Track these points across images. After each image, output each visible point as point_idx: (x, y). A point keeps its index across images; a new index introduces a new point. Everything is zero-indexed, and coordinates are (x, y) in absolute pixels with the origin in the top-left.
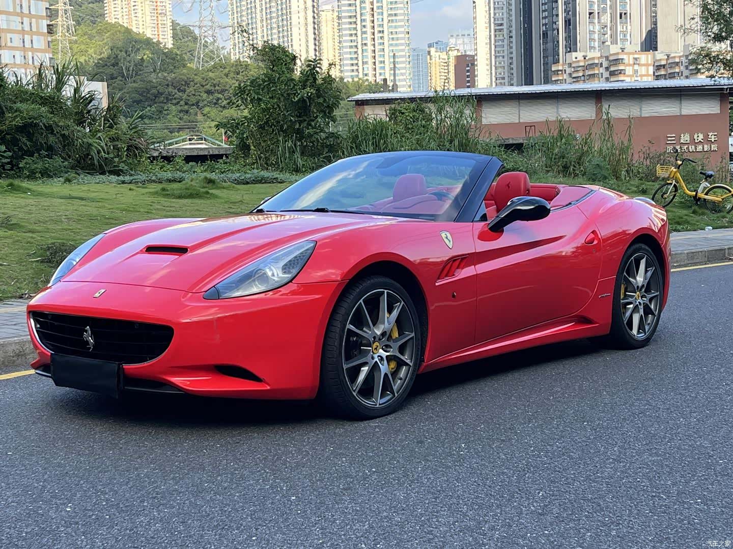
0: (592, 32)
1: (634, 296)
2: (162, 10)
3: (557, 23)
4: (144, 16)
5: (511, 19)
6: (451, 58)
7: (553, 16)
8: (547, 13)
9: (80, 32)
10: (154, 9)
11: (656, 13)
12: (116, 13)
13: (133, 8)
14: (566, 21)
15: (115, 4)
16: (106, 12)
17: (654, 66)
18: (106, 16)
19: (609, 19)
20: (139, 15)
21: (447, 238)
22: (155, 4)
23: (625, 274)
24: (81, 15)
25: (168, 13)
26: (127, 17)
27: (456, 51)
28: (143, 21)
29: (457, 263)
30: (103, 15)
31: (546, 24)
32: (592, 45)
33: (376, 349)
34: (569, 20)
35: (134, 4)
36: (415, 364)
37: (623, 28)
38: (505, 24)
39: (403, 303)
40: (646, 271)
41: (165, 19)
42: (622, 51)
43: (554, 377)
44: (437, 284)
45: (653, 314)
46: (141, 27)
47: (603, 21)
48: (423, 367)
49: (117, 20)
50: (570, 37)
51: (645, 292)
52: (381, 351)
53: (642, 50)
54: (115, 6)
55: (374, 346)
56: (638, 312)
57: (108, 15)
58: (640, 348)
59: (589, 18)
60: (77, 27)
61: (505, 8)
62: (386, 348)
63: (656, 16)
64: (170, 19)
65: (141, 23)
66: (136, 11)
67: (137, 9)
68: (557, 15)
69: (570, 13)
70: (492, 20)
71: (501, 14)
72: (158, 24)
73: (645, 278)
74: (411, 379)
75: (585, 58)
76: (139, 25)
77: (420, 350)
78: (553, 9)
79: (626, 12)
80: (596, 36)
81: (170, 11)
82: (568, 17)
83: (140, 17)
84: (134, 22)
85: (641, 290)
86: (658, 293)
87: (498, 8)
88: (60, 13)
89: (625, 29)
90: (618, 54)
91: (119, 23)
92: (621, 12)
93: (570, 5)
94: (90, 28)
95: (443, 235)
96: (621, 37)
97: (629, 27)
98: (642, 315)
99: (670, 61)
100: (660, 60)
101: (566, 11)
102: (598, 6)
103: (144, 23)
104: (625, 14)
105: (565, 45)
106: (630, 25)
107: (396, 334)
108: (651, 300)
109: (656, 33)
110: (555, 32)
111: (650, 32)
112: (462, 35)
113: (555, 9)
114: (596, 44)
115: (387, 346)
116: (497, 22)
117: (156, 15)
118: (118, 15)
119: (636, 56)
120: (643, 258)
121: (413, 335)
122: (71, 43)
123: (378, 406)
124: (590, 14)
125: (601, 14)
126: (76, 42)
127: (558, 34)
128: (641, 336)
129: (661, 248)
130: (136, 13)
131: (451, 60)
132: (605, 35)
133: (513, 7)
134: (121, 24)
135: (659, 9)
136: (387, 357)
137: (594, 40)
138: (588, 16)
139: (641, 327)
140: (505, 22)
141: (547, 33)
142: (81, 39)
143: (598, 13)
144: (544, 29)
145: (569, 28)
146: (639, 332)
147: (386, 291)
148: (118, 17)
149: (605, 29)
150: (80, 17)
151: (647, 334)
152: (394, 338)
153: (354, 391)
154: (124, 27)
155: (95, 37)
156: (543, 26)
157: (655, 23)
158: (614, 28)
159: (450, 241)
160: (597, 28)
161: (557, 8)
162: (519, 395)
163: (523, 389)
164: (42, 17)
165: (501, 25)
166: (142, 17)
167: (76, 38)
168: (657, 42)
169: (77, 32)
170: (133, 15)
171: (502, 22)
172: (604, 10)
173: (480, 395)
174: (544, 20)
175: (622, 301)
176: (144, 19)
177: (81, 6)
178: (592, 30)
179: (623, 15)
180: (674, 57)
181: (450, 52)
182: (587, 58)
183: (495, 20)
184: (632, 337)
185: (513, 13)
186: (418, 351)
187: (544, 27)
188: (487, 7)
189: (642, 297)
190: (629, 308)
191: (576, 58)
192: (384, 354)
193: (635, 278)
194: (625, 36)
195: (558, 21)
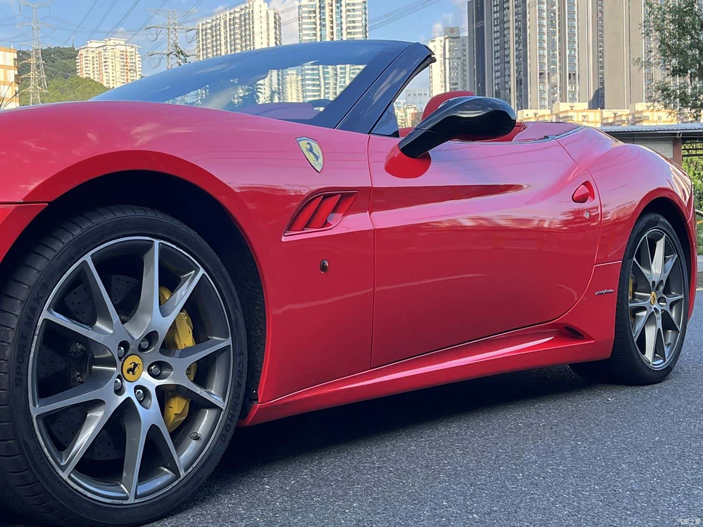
0: (542, 92)
1: (648, 298)
2: (132, 66)
3: (509, 83)
4: (114, 71)
5: (465, 78)
6: (408, 115)
7: (505, 76)
8: (499, 73)
9: (51, 86)
10: (124, 66)
11: (603, 75)
12: (88, 69)
13: (103, 64)
14: (517, 81)
15: (87, 60)
16: (77, 68)
17: (601, 123)
18: (78, 71)
19: (558, 79)
20: (110, 71)
21: (311, 150)
22: (125, 60)
23: (635, 259)
24: (54, 70)
25: (138, 70)
26: (98, 73)
27: (413, 109)
28: (113, 77)
29: (334, 200)
30: (75, 71)
31: (498, 84)
32: (543, 104)
33: (132, 370)
34: (521, 80)
35: (105, 60)
36: (232, 406)
37: (572, 88)
38: (460, 84)
39: (202, 271)
40: (665, 260)
41: (135, 75)
42: (572, 109)
43: (521, 432)
44: (284, 239)
45: (675, 329)
46: (111, 82)
47: (552, 81)
48: (253, 412)
49: (88, 76)
50: (521, 96)
51: (664, 292)
52: (145, 375)
53: (589, 108)
54: (87, 62)
55: (128, 365)
56: (655, 323)
57: (79, 71)
58: (658, 382)
59: (540, 78)
60: (50, 81)
61: (459, 68)
62: (158, 369)
63: (603, 78)
64: (140, 75)
65: (111, 79)
66: (106, 67)
67: (107, 65)
68: (509, 76)
69: (522, 73)
70: (448, 79)
71: (455, 74)
72: (127, 80)
73: (664, 270)
74: (222, 437)
75: (536, 116)
76: (109, 80)
77: (245, 376)
78: (505, 69)
79: (574, 73)
80: (546, 96)
81: (140, 68)
82: (520, 77)
83: (111, 73)
84: (105, 78)
85: (657, 289)
86: (682, 296)
87: (454, 68)
88: (33, 67)
89: (573, 89)
90: (567, 111)
91: (90, 78)
92: (571, 72)
93: (522, 66)
94: (62, 82)
95: (304, 144)
96: (570, 97)
97: (578, 88)
98: (659, 329)
99: (617, 119)
100: (607, 118)
101: (518, 72)
102: (549, 67)
103: (114, 78)
104: (574, 74)
105: (517, 104)
106: (579, 85)
107: (186, 339)
108: (671, 306)
109: (603, 94)
110: (508, 91)
111: (597, 91)
112: (419, 95)
113: (507, 70)
114: (547, 103)
115: (161, 365)
116: (452, 82)
117: (126, 71)
118: (88, 71)
119: (585, 114)
120: (662, 237)
121: (228, 342)
122: (43, 96)
123: (131, 500)
124: (541, 74)
125: (551, 74)
126: (47, 95)
127: (510, 93)
128: (658, 364)
129: (687, 225)
130: (107, 69)
131: (408, 117)
132: (554, 94)
133: (467, 68)
134: (92, 78)
135: (606, 71)
136: (158, 389)
137: (544, 99)
138: (538, 76)
139: (659, 349)
140: (459, 81)
141: (499, 93)
142: (53, 93)
143: (548, 74)
144: (497, 89)
145: (521, 88)
146: (655, 358)
147: (157, 242)
148: (89, 72)
149: (555, 88)
150: (53, 72)
151: (667, 360)
152: (181, 346)
153: (63, 468)
154: (95, 82)
155: (66, 90)
156: (495, 85)
157: (602, 83)
158: (563, 88)
159: (317, 158)
160: (547, 87)
161: (509, 68)
162: (455, 469)
163: (464, 455)
164: (9, 68)
165: (456, 84)
166: (113, 73)
167: (47, 91)
168: (604, 102)
169: (49, 86)
170: (104, 70)
171: (457, 82)
172: (554, 70)
173: (379, 468)
174: (497, 80)
175: (630, 305)
176: (114, 75)
177: (54, 62)
178: (542, 89)
179: (572, 75)
180: (621, 116)
181: (407, 110)
182: (538, 115)
183: (450, 80)
184: (644, 364)
185: (467, 73)
186: (240, 377)
187: (497, 86)
188: (443, 67)
189: (659, 301)
190: (642, 317)
191: (527, 115)
192: (152, 383)
193: (649, 268)
194: (574, 95)
195: (510, 81)
